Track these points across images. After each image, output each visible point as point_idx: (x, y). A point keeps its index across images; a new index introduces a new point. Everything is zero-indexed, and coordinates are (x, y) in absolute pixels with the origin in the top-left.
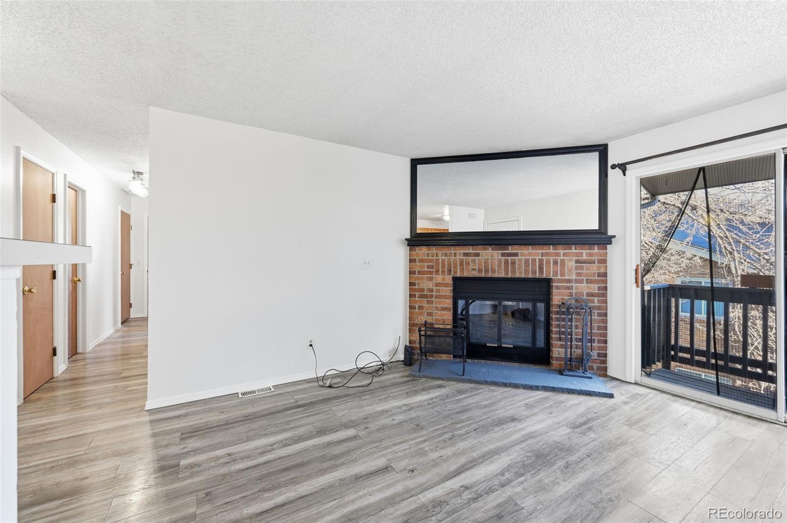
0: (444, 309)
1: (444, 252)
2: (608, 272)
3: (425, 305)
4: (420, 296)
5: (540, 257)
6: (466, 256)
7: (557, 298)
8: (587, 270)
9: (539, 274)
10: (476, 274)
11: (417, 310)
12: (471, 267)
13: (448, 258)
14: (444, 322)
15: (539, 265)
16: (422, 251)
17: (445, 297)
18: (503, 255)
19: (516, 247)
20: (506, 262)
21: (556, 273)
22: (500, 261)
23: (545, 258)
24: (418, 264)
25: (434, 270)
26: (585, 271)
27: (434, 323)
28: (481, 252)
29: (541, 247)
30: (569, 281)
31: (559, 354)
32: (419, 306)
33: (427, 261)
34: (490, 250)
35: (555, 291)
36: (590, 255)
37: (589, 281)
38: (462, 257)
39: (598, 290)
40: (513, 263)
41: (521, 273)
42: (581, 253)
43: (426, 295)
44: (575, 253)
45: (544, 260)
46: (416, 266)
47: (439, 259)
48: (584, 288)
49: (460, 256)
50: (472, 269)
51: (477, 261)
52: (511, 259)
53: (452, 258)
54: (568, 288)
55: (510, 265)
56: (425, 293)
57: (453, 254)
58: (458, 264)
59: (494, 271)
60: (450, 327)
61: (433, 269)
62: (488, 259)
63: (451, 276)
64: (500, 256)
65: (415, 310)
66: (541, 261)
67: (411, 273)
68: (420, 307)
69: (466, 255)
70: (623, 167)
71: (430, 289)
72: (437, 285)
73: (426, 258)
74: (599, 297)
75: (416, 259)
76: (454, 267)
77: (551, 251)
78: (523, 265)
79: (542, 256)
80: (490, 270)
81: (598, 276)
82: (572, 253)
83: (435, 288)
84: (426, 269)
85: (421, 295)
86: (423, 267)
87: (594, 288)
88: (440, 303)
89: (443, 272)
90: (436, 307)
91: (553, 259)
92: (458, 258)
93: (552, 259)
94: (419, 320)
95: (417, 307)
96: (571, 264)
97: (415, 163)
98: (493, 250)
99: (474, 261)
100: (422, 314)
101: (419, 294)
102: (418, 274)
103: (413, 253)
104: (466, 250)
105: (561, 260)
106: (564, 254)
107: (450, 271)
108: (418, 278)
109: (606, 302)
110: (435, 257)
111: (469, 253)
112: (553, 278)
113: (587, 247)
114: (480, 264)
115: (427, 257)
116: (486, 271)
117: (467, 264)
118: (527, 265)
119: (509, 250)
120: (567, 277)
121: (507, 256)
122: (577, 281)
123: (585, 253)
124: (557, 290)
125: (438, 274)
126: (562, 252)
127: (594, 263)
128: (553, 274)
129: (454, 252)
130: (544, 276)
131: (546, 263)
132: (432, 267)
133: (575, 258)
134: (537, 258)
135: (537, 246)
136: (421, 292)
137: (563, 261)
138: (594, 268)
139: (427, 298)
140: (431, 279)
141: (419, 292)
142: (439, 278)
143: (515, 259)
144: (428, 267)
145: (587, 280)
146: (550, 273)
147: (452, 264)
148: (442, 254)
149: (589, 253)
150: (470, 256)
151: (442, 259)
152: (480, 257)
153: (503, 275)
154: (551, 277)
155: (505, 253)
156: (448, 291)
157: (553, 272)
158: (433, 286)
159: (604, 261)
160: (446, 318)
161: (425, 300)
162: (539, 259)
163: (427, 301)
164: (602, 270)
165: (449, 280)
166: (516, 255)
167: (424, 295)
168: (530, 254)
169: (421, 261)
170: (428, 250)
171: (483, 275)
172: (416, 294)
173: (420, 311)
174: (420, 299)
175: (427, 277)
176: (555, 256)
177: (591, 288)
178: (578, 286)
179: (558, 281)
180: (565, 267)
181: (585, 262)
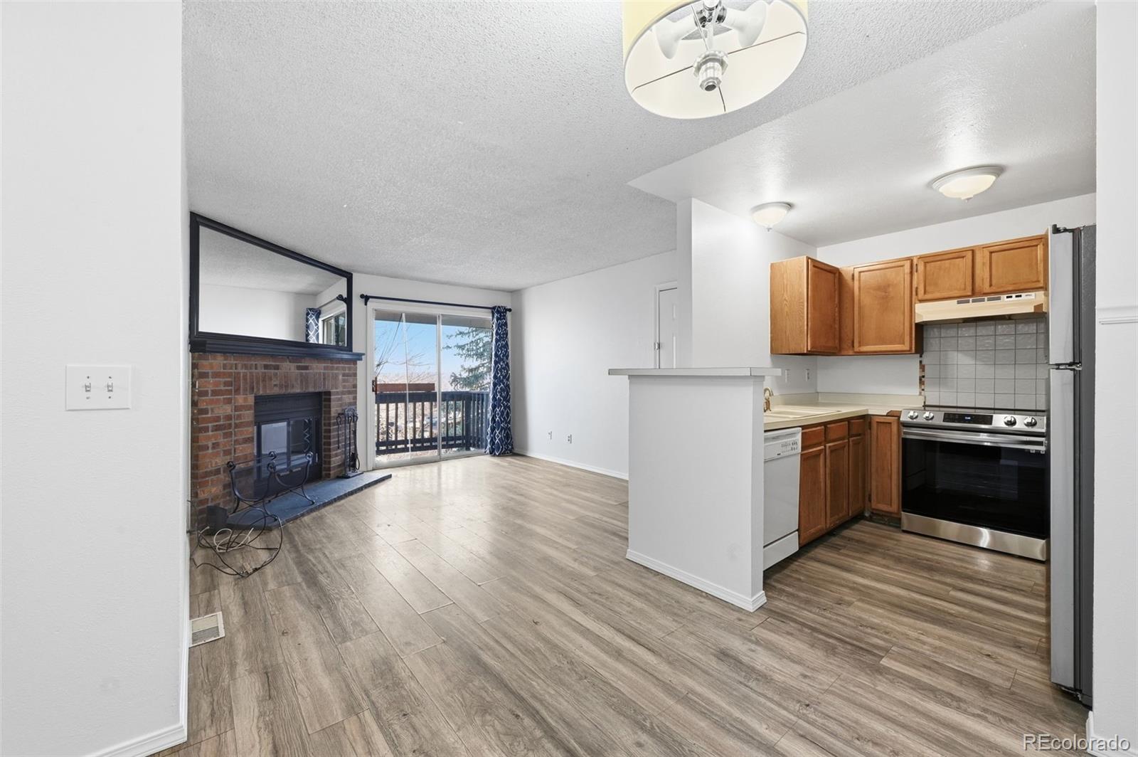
0: (244, 441)
1: (243, 363)
2: (357, 384)
3: (221, 440)
4: (215, 428)
5: (324, 371)
6: (267, 369)
7: (335, 410)
8: (348, 382)
9: (323, 387)
10: (276, 391)
11: (211, 451)
12: (273, 383)
13: (250, 371)
15: (323, 379)
16: (216, 362)
17: (246, 424)
18: (299, 368)
19: (307, 360)
20: (301, 376)
21: (333, 386)
22: (297, 375)
24: (211, 380)
25: (233, 388)
26: (347, 384)
28: (280, 364)
29: (325, 361)
30: (340, 393)
32: (213, 444)
33: (224, 375)
34: (288, 363)
35: (333, 403)
36: (350, 369)
38: (263, 371)
39: (353, 399)
40: (306, 377)
41: (311, 388)
43: (223, 425)
44: (343, 367)
45: (327, 374)
46: (209, 383)
47: (239, 373)
48: (346, 399)
49: (261, 369)
50: (274, 386)
51: (278, 375)
52: (305, 373)
53: (254, 371)
54: (339, 400)
55: (304, 379)
56: (221, 423)
57: (254, 367)
58: (261, 380)
59: (292, 386)
61: (232, 386)
62: (287, 373)
63: (254, 395)
64: (296, 369)
65: (207, 452)
66: (324, 375)
67: (200, 394)
68: (215, 445)
69: (266, 367)
70: (366, 298)
71: (227, 416)
72: (237, 409)
73: (222, 370)
74: (353, 405)
75: (208, 373)
76: (256, 384)
77: (330, 365)
78: (313, 379)
80: (289, 385)
81: (353, 388)
82: (341, 367)
83: (234, 414)
84: (222, 388)
86: (219, 384)
87: (351, 398)
88: (241, 433)
89: (245, 390)
90: (235, 441)
92: (259, 370)
93: (330, 373)
94: (213, 465)
96: (341, 377)
97: (197, 221)
98: (290, 362)
99: (275, 375)
100: (217, 454)
101: (214, 426)
102: (212, 395)
103: (204, 362)
104: (270, 361)
105: (335, 374)
106: (338, 369)
107: (252, 389)
108: (212, 402)
110: (234, 370)
111: (271, 365)
112: (331, 391)
114: (281, 379)
115: (224, 369)
116: (286, 387)
117: (270, 379)
118: (316, 379)
119: (302, 363)
120: (338, 390)
121: (302, 369)
122: (343, 393)
123: (347, 368)
125: (239, 394)
127: (351, 376)
128: (331, 387)
129: (255, 363)
130: (326, 389)
131: (327, 376)
132: (230, 384)
133: (343, 372)
136: (216, 421)
137: (336, 376)
138: (351, 381)
139: (224, 429)
140: (229, 401)
141: (211, 422)
142: (240, 400)
143: (307, 373)
144: (226, 384)
145: (348, 391)
146: (329, 386)
147: (255, 377)
148: (242, 365)
150: (270, 369)
151: (243, 373)
152: (280, 371)
153: (299, 390)
155: (299, 366)
156: (250, 415)
157: (331, 385)
158: (232, 411)
159: (356, 375)
160: (247, 452)
161: (221, 433)
162: (323, 373)
163: (224, 433)
164: (355, 382)
165: (251, 400)
166: (308, 368)
167: (220, 425)
168: (318, 368)
169: (216, 375)
170: (225, 360)
171: (283, 391)
172: (208, 427)
173: (215, 451)
174: (215, 432)
175: (224, 398)
176: (332, 370)
177: (349, 399)
178: (344, 397)
179: (334, 394)
180: (337, 381)
181: (347, 376)
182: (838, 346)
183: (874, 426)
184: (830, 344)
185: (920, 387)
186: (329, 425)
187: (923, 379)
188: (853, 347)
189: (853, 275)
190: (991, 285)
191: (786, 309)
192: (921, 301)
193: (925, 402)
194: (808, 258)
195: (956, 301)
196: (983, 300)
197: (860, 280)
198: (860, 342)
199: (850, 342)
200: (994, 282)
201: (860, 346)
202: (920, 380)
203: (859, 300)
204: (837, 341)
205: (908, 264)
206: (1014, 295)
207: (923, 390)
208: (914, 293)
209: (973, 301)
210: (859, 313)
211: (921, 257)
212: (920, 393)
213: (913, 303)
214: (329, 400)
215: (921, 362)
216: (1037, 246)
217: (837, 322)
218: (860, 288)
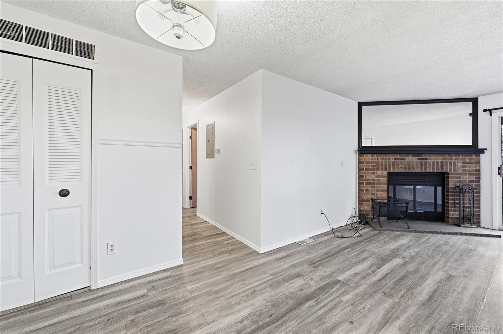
0: (382, 191)
1: (382, 157)
2: (481, 169)
3: (370, 189)
5: (441, 161)
7: (452, 183)
8: (469, 168)
9: (441, 170)
10: (402, 170)
11: (365, 192)
12: (399, 166)
13: (385, 161)
14: (383, 198)
15: (441, 165)
16: (368, 157)
17: (383, 184)
18: (419, 159)
19: (427, 155)
20: (421, 163)
21: (451, 170)
22: (417, 163)
23: (444, 161)
24: (365, 164)
25: (376, 168)
26: (467, 168)
27: (376, 199)
28: (405, 157)
29: (442, 155)
30: (459, 174)
31: (453, 215)
32: (366, 189)
33: (371, 163)
34: (411, 157)
36: (471, 159)
37: (470, 174)
38: (393, 161)
39: (476, 179)
40: (425, 164)
41: (429, 170)
42: (465, 158)
43: (371, 183)
44: (462, 158)
45: (444, 162)
46: (364, 166)
47: (379, 162)
48: (467, 178)
49: (392, 159)
50: (400, 168)
51: (403, 163)
52: (424, 162)
53: (387, 161)
54: (458, 178)
55: (423, 165)
56: (370, 182)
57: (388, 159)
58: (391, 165)
59: (414, 168)
60: (386, 201)
62: (410, 162)
63: (387, 171)
64: (417, 160)
65: (363, 192)
66: (442, 163)
67: (360, 169)
69: (395, 159)
71: (373, 179)
72: (378, 177)
74: (476, 183)
75: (363, 162)
76: (389, 166)
77: (448, 157)
78: (431, 165)
79: (442, 160)
80: (411, 168)
81: (475, 171)
82: (460, 158)
83: (376, 179)
84: (370, 168)
85: (368, 182)
86: (369, 166)
87: (473, 178)
88: (380, 187)
89: (382, 169)
90: (377, 190)
92: (391, 161)
93: (448, 161)
94: (366, 198)
95: (365, 190)
96: (459, 164)
97: (361, 105)
98: (412, 156)
99: (401, 163)
100: (368, 194)
102: (365, 170)
103: (362, 158)
104: (396, 156)
105: (453, 162)
106: (456, 159)
107: (386, 169)
108: (365, 173)
109: (479, 185)
110: (376, 161)
111: (398, 158)
113: (469, 154)
114: (405, 165)
115: (371, 160)
116: (409, 169)
117: (398, 164)
118: (434, 165)
119: (422, 156)
120: (457, 172)
121: (422, 160)
122: (463, 174)
123: (467, 158)
124: (451, 179)
125: (379, 171)
126: (454, 157)
127: (473, 164)
128: (449, 170)
129: (388, 157)
130: (444, 171)
131: (445, 164)
132: (374, 166)
133: (462, 161)
134: (440, 161)
135: (439, 154)
137: (455, 163)
138: (473, 167)
139: (371, 184)
140: (374, 173)
141: (365, 181)
142: (379, 173)
143: (426, 162)
144: (372, 166)
145: (469, 173)
146: (447, 169)
147: (387, 164)
148: (381, 158)
149: (470, 158)
150: (398, 160)
151: (381, 162)
152: (405, 161)
153: (419, 171)
154: (448, 171)
155: (420, 158)
156: (385, 180)
157: (449, 169)
158: (375, 177)
159: (478, 163)
160: (384, 196)
161: (370, 186)
162: (441, 162)
163: (371, 186)
164: (477, 168)
165: (385, 173)
166: (427, 159)
167: (369, 182)
168: (435, 159)
169: (367, 163)
170: (372, 156)
171: (407, 171)
172: (364, 183)
173: (367, 192)
174: (367, 185)
175: (371, 172)
176: (450, 160)
177: (471, 178)
178: (463, 177)
179: (452, 174)
180: (456, 166)
181: (468, 163)
186: (448, 192)
214: (448, 178)
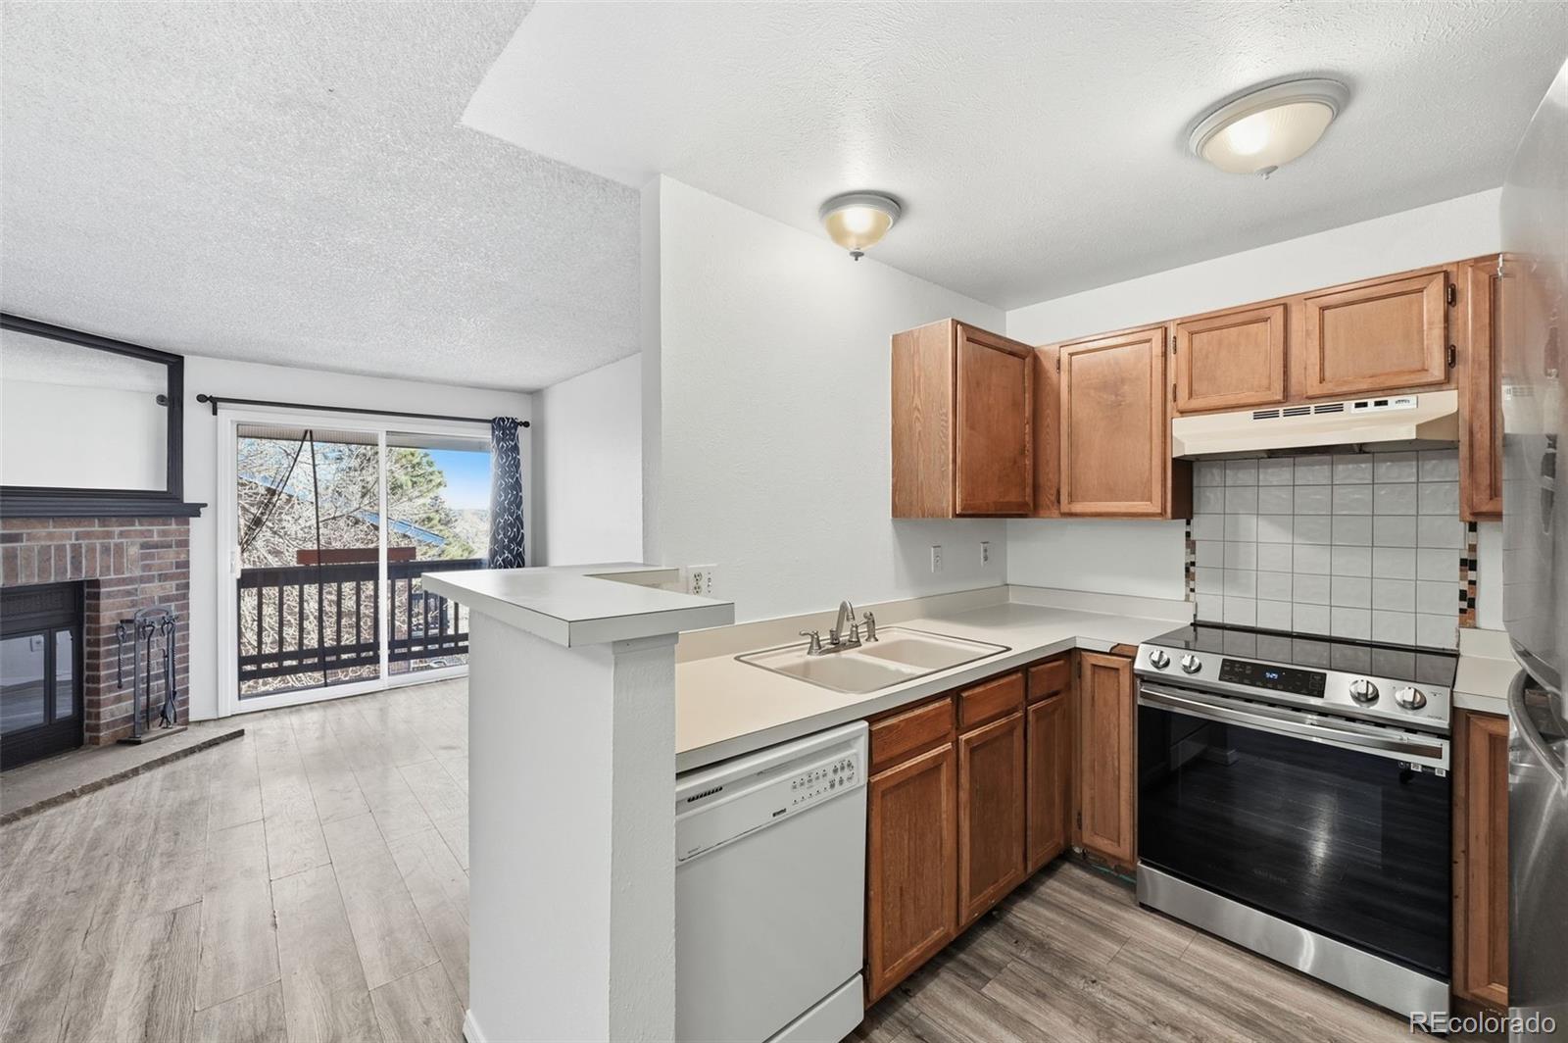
2: (191, 559)
5: (74, 541)
7: (109, 612)
8: (159, 559)
9: (72, 573)
15: (73, 558)
19: (17, 521)
21: (106, 569)
23: (84, 542)
26: (156, 561)
29: (76, 521)
30: (131, 581)
31: (113, 716)
35: (104, 602)
36: (165, 533)
37: (162, 577)
39: (177, 590)
40: (12, 556)
41: (27, 576)
42: (150, 530)
44: (141, 531)
45: (84, 546)
48: (155, 589)
52: (6, 549)
54: (128, 593)
66: (76, 549)
70: (214, 402)
74: (177, 600)
77: (96, 528)
78: (36, 558)
79: (78, 539)
81: (177, 568)
82: (136, 531)
87: (171, 588)
91: (101, 544)
93: (98, 543)
96: (134, 551)
105: (115, 544)
106: (121, 534)
109: (186, 607)
112: (100, 578)
113: (161, 520)
118: (46, 558)
120: (127, 575)
122: (142, 580)
123: (156, 531)
124: (106, 601)
126: (117, 530)
127: (171, 547)
128: (101, 571)
130: (83, 577)
131: (87, 551)
133: (140, 540)
134: (68, 543)
135: (65, 519)
137: (119, 548)
138: (171, 556)
143: (14, 548)
145: (160, 575)
146: (95, 570)
149: (163, 530)
154: (98, 576)
157: (101, 566)
159: (184, 544)
162: (73, 545)
164: (183, 557)
166: (16, 538)
168: (51, 536)
176: (104, 538)
177: (165, 589)
178: (144, 588)
179: (110, 583)
180: (123, 558)
181: (156, 546)
182: (1029, 499)
183: (1087, 672)
184: (1013, 497)
185: (1187, 584)
186: (97, 643)
187: (1192, 569)
188: (1059, 502)
189: (1059, 361)
190: (1322, 380)
191: (918, 427)
192: (1183, 413)
193: (1195, 616)
194: (956, 323)
195: (1250, 413)
196: (1306, 412)
197: (1070, 371)
198: (1070, 495)
199: (1054, 491)
200: (1328, 374)
201: (1071, 501)
202: (1187, 570)
203: (1070, 410)
204: (1029, 490)
205: (1157, 336)
206: (1371, 402)
207: (1192, 590)
208: (1170, 396)
209: (1287, 414)
210: (1070, 435)
211: (1182, 323)
212: (1187, 596)
213: (1169, 419)
214: (97, 596)
215: (1188, 534)
216: (1421, 291)
217: (1029, 453)
218: (1070, 387)
